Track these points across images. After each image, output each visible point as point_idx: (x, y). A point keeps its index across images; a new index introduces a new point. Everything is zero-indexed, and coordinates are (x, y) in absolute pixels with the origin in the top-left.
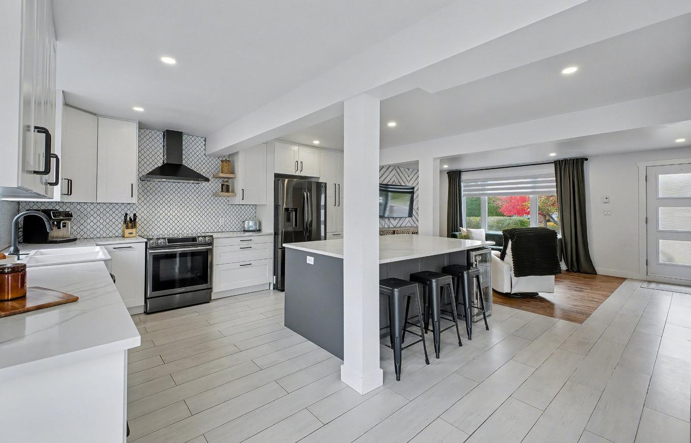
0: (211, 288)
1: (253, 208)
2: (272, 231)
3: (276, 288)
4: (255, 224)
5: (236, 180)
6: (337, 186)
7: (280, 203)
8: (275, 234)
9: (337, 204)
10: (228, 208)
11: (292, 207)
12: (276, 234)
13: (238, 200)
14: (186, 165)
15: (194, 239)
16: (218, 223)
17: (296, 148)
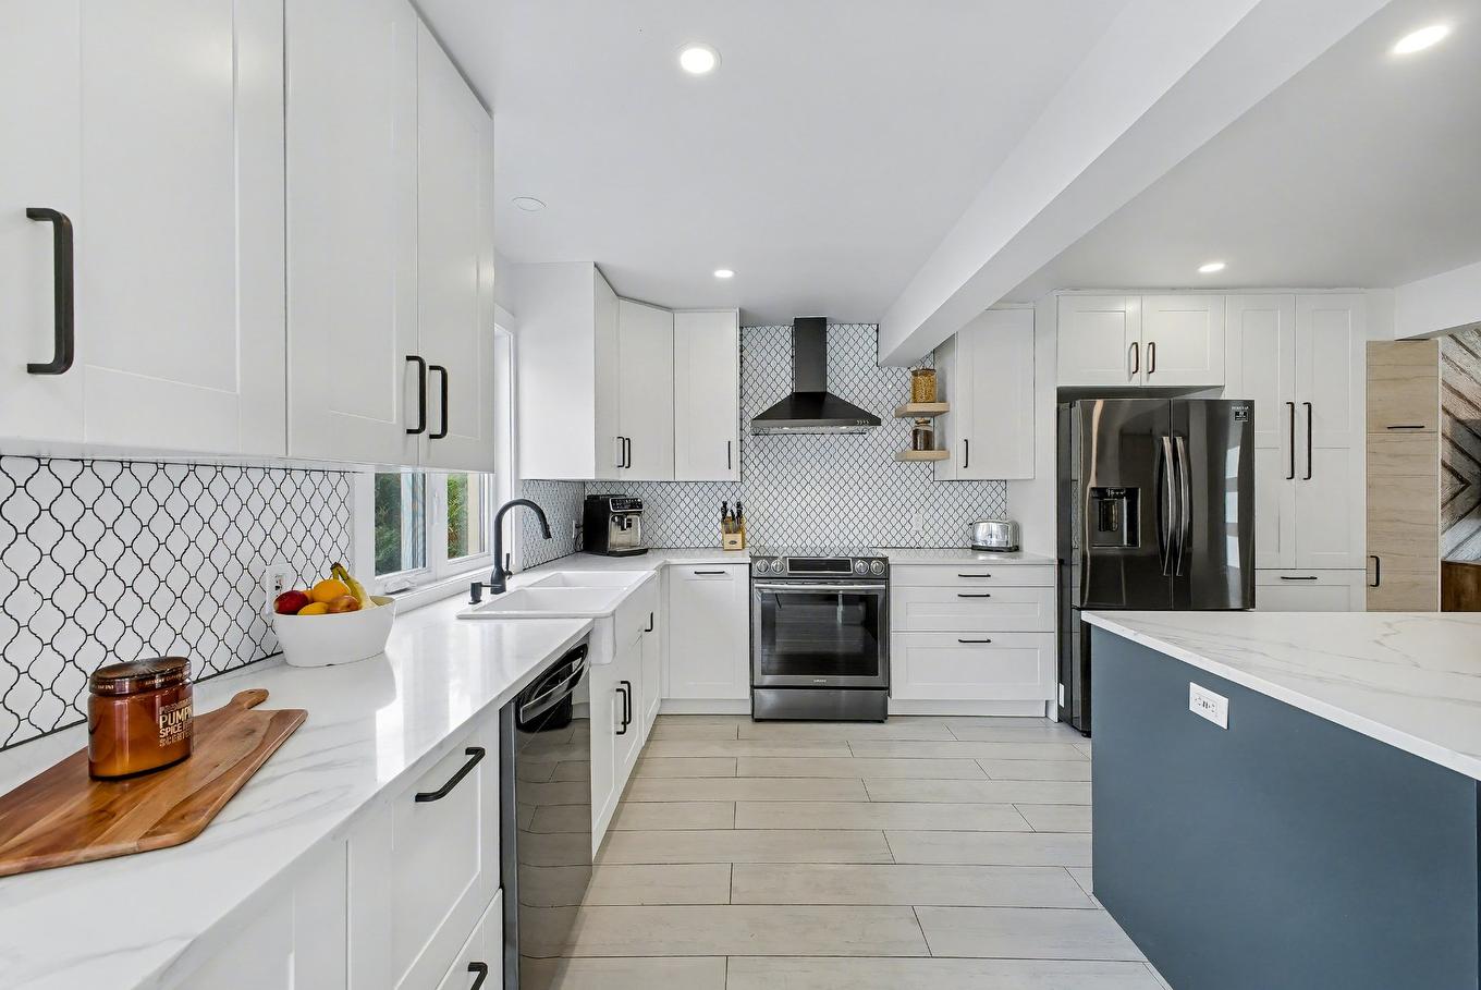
0: (888, 688)
1: (999, 489)
2: (1053, 555)
3: (1065, 717)
4: (1005, 531)
5: (948, 418)
6: (1301, 412)
7: (1077, 474)
8: (1061, 562)
9: (1302, 471)
10: (932, 488)
11: (1118, 486)
12: (1063, 563)
13: (953, 468)
14: (837, 393)
15: (841, 565)
16: (908, 527)
17: (1131, 306)
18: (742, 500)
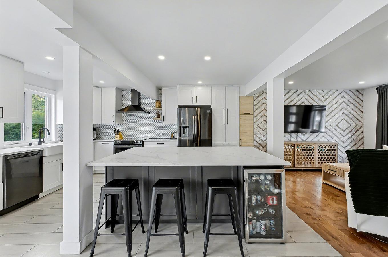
5: (162, 111)
6: (226, 110)
9: (226, 122)
15: (133, 142)
16: (159, 134)
18: (118, 128)
